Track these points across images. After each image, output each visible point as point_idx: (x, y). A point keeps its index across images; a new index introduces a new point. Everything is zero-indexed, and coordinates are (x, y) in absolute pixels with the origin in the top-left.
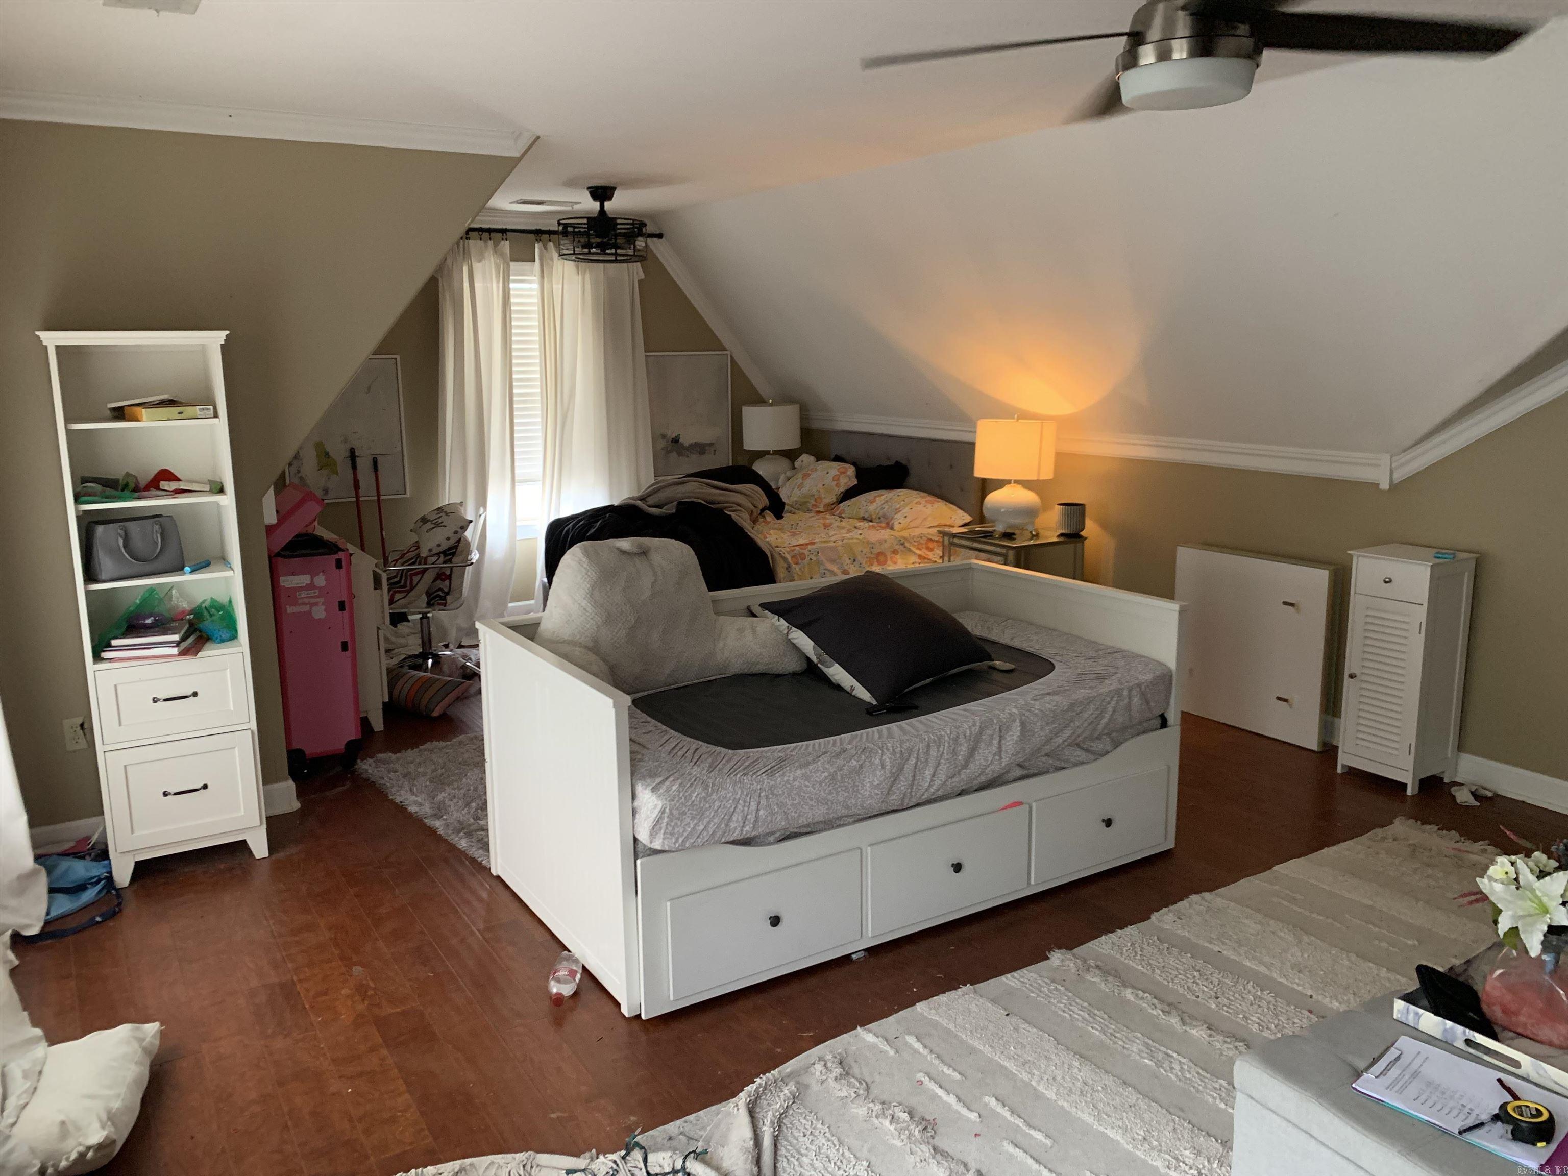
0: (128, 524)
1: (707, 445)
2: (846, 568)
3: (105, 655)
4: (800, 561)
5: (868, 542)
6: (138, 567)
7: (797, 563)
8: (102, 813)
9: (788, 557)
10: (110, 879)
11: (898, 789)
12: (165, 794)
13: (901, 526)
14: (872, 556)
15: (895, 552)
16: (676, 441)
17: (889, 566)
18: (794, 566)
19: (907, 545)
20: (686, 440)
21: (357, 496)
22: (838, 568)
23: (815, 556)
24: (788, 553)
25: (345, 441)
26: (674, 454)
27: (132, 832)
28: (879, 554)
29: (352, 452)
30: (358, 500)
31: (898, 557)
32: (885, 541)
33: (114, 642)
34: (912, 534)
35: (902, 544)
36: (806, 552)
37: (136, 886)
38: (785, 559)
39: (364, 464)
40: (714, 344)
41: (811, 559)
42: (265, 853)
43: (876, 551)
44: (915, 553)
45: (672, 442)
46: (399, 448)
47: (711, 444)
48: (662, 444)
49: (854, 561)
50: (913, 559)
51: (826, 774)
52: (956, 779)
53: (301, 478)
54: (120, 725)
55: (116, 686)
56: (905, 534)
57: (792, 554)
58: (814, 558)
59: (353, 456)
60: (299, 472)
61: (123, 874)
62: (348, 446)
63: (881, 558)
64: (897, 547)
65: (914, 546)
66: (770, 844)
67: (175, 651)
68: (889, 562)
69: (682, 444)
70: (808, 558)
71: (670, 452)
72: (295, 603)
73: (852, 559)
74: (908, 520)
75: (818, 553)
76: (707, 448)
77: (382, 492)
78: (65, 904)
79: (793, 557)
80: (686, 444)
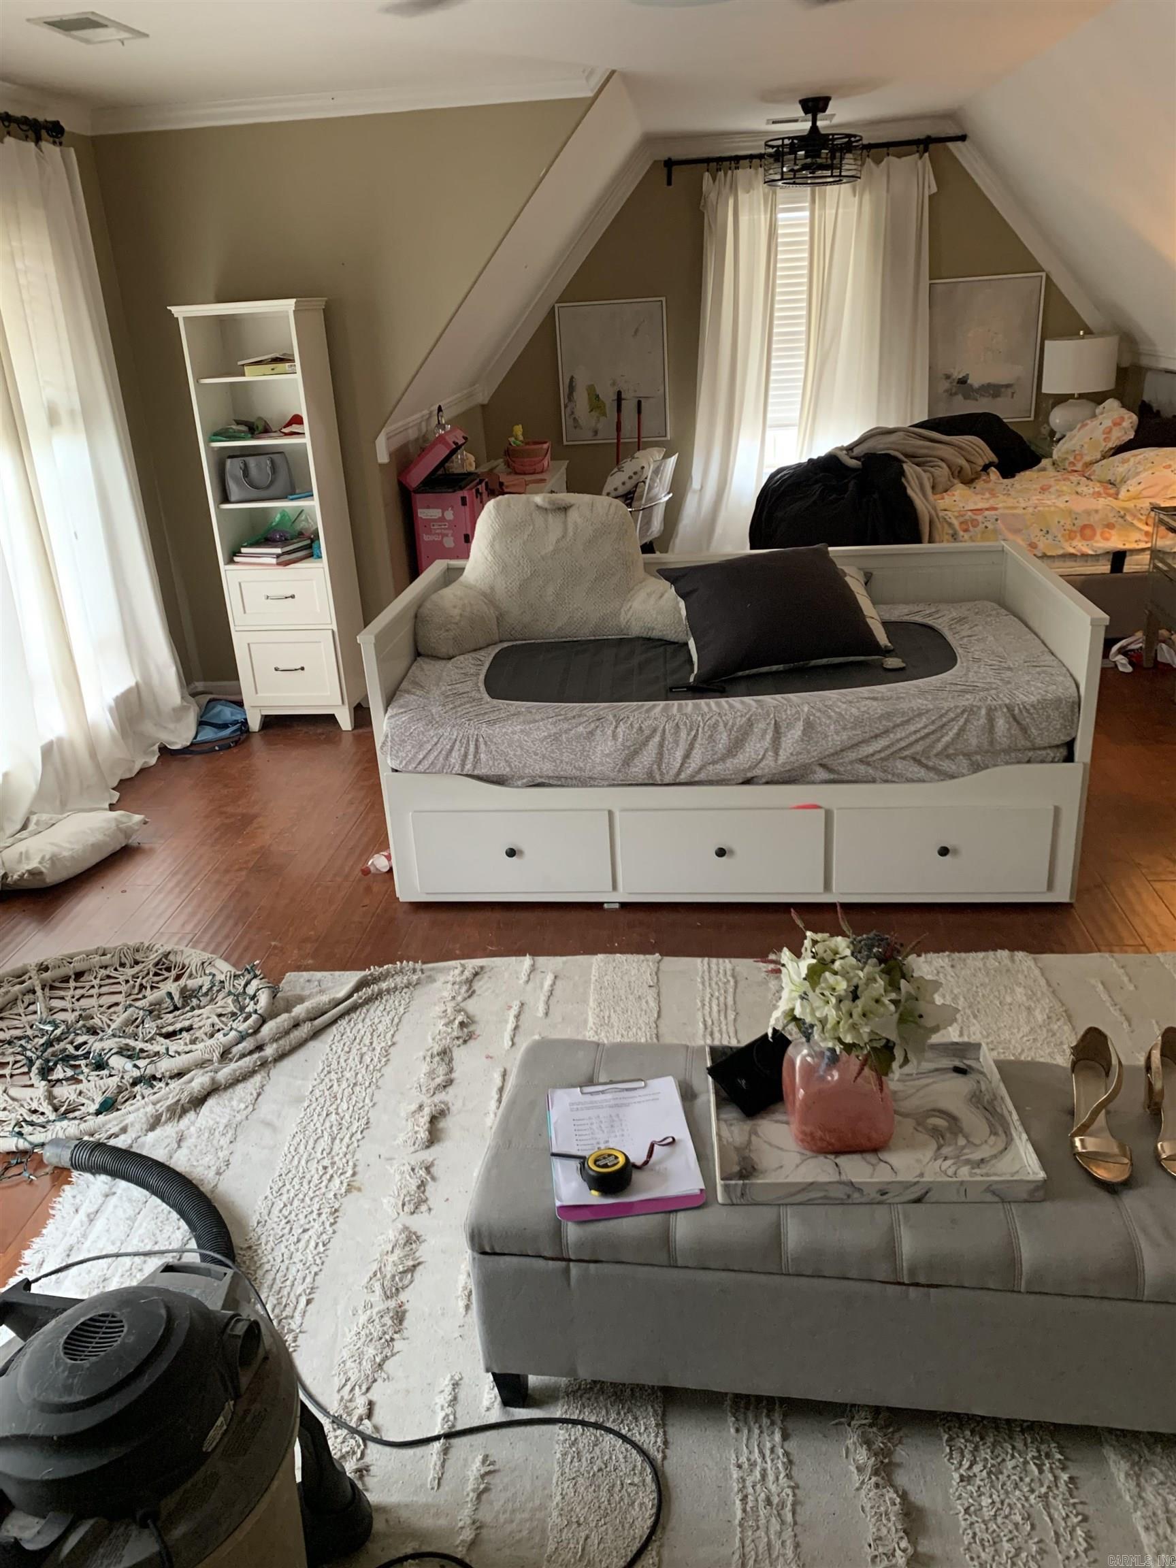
0: (247, 459)
1: (1003, 386)
2: (1035, 540)
3: (236, 559)
4: (971, 528)
5: (1070, 512)
6: (254, 493)
7: (966, 530)
8: (238, 679)
9: (956, 523)
10: (245, 723)
11: (642, 763)
12: (276, 669)
13: (1128, 494)
14: (1074, 528)
15: (1110, 526)
16: (963, 381)
17: (1097, 542)
18: (961, 533)
19: (1129, 518)
20: (975, 381)
21: (618, 438)
22: (1023, 540)
23: (993, 524)
24: (956, 517)
25: (614, 384)
26: (960, 397)
27: (257, 693)
28: (1084, 527)
29: (619, 393)
30: (618, 441)
31: (1113, 532)
32: (1097, 511)
33: (244, 550)
34: (1139, 506)
35: (1122, 517)
36: (980, 518)
37: (262, 733)
38: (950, 525)
39: (629, 407)
40: (1029, 264)
41: (986, 527)
42: (350, 728)
43: (1079, 523)
44: (1141, 530)
45: (958, 383)
46: (662, 390)
47: (1008, 386)
48: (944, 385)
49: (1048, 532)
50: (1137, 535)
51: (546, 734)
52: (719, 767)
53: (575, 419)
54: (245, 612)
55: (240, 584)
56: (1130, 505)
57: (962, 519)
58: (990, 527)
59: (619, 398)
60: (573, 413)
61: (255, 724)
62: (616, 389)
63: (1088, 532)
64: (1113, 520)
65: (1140, 520)
66: (518, 787)
67: (274, 561)
68: (1098, 537)
69: (971, 386)
70: (981, 526)
71: (956, 394)
72: (430, 532)
73: (1045, 531)
74: (1140, 487)
75: (997, 520)
76: (1003, 390)
77: (642, 435)
78: (209, 734)
79: (961, 523)
80: (976, 385)
